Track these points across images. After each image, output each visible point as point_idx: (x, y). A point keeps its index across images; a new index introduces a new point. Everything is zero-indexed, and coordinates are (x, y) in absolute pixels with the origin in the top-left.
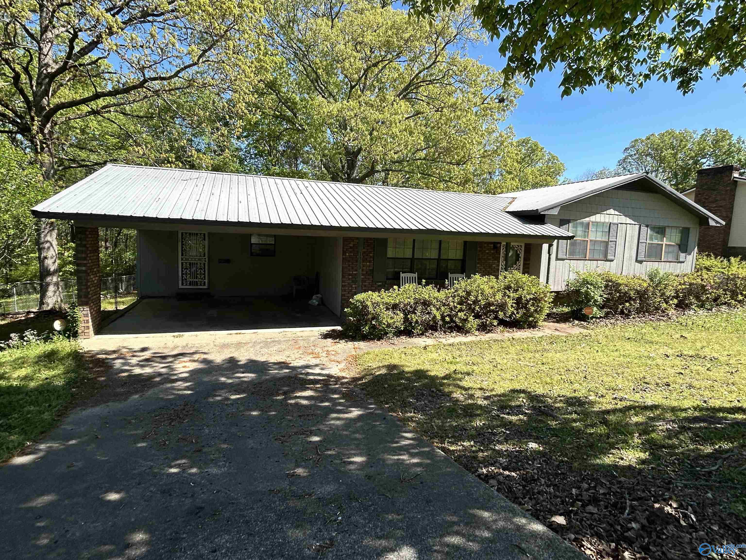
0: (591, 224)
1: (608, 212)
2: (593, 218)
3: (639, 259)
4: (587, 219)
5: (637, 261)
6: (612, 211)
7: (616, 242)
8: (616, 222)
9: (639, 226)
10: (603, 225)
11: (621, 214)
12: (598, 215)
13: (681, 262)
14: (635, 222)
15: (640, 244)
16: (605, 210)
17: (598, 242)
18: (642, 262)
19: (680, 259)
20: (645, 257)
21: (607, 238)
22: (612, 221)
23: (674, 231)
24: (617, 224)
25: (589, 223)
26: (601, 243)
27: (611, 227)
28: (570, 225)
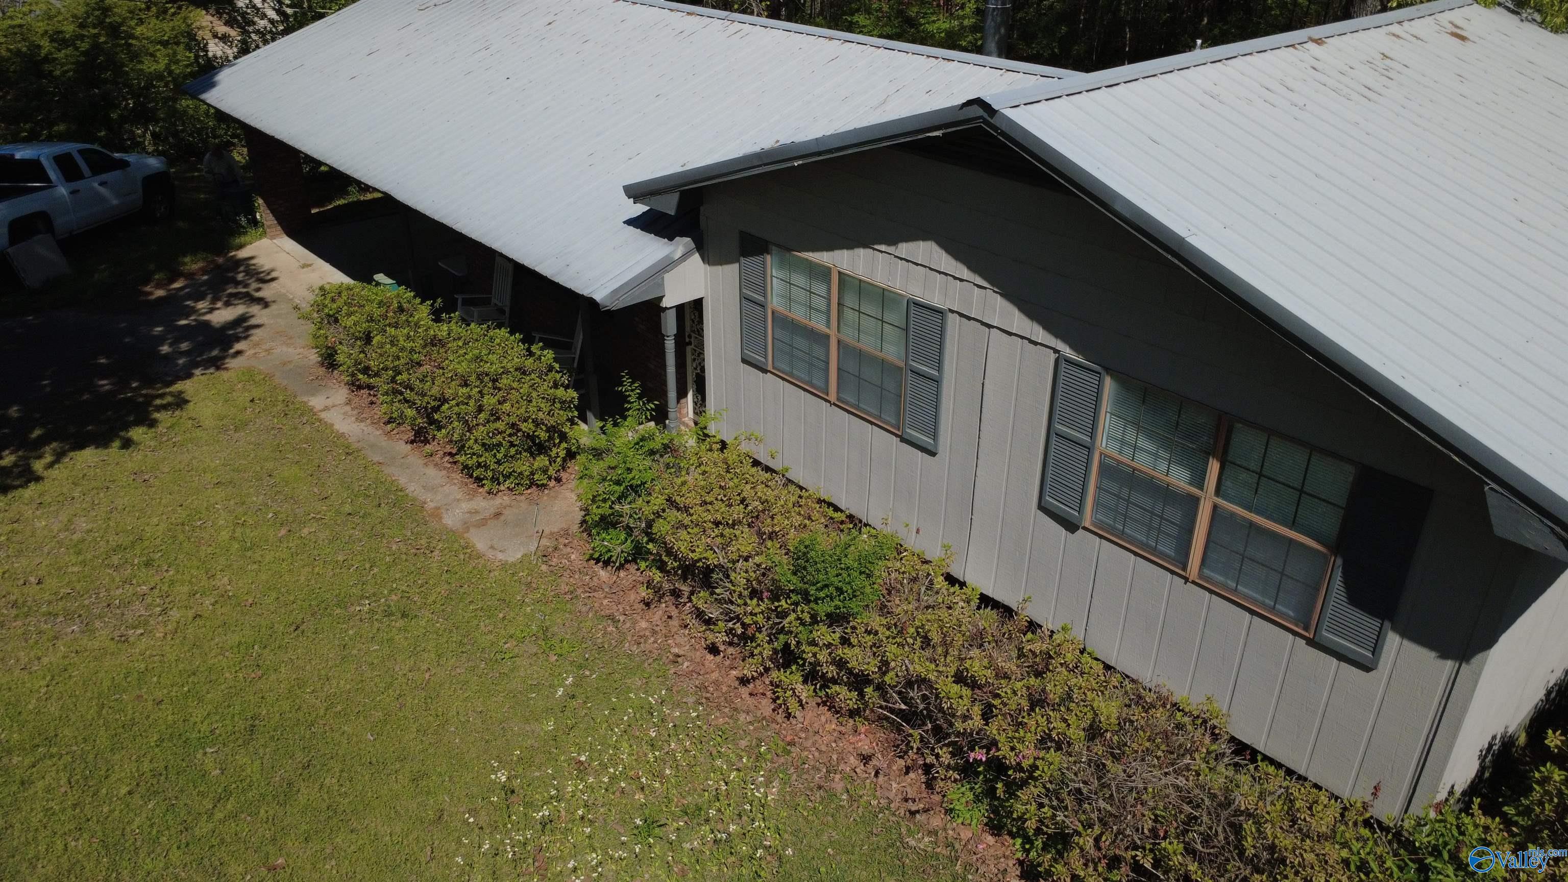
0: (835, 277)
2: (841, 260)
3: (1051, 500)
4: (824, 258)
5: (1042, 506)
7: (937, 381)
8: (936, 301)
9: (1053, 356)
10: (884, 297)
11: (964, 272)
12: (861, 252)
13: (1341, 657)
14: (1040, 334)
15: (1054, 438)
16: (893, 241)
17: (872, 360)
18: (1071, 526)
19: (1327, 635)
20: (1080, 511)
21: (903, 354)
22: (917, 293)
23: (1285, 460)
24: (942, 313)
25: (830, 273)
26: (883, 365)
27: (913, 316)
28: (769, 258)
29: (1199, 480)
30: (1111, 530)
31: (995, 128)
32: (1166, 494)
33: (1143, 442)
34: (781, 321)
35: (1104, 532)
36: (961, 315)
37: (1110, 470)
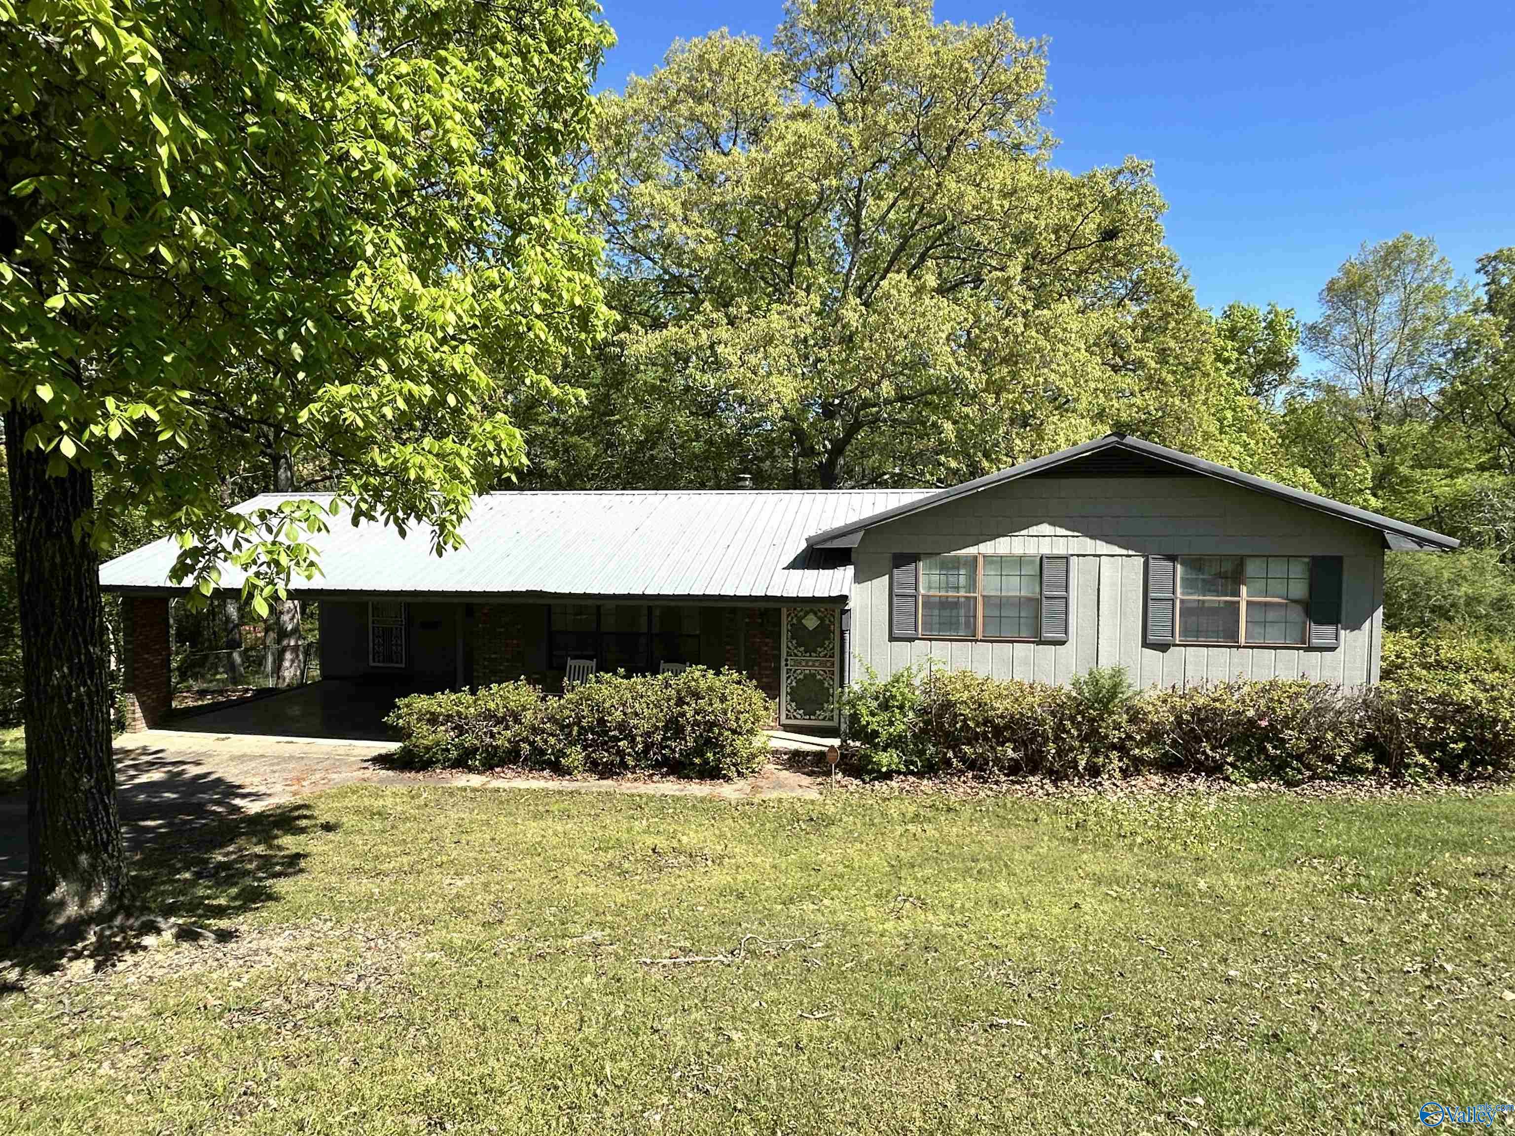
0: (981, 560)
1: (1034, 530)
2: (987, 548)
3: (1151, 638)
4: (972, 550)
5: (1146, 644)
6: (1045, 529)
7: (1066, 599)
8: (1062, 551)
9: (1142, 563)
10: (1020, 560)
11: (1078, 533)
12: (1002, 539)
13: (1322, 650)
14: (1131, 551)
15: (1150, 603)
16: (1025, 528)
17: (1010, 601)
18: (1165, 648)
19: (1315, 642)
20: (1172, 636)
21: (1038, 590)
22: (1045, 550)
23: (1277, 568)
24: (1066, 558)
25: (975, 558)
26: (1020, 602)
27: (1045, 565)
28: (921, 564)
29: (1238, 595)
30: (1188, 639)
31: (1126, 445)
32: (1218, 609)
34: (928, 601)
35: (1186, 643)
36: (1078, 556)
37: (1184, 609)
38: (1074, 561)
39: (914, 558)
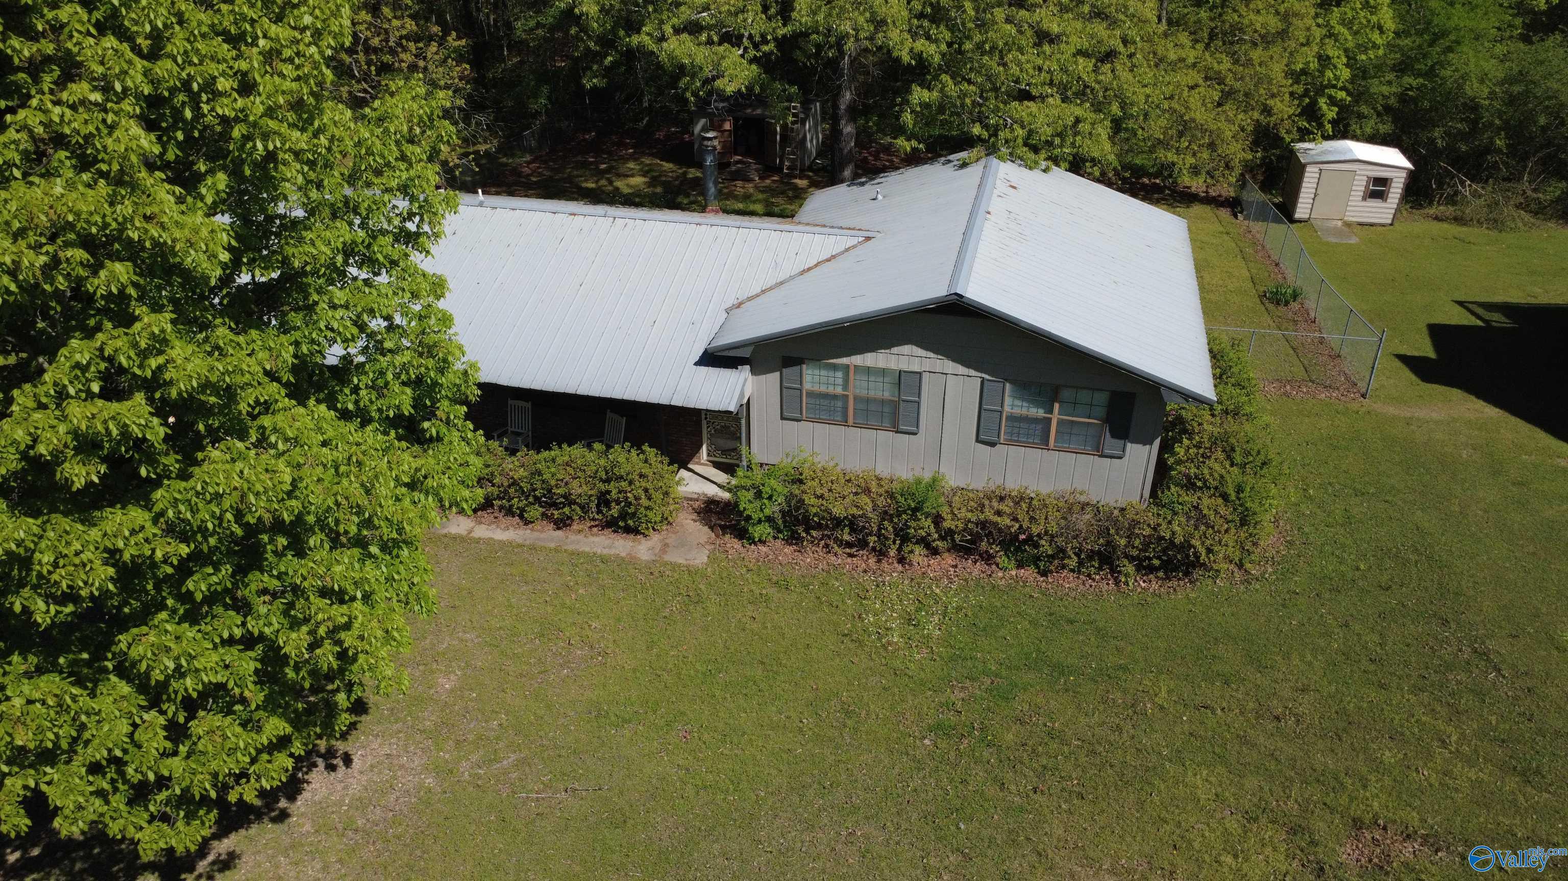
0: (852, 368)
1: (895, 350)
2: (857, 360)
3: (982, 437)
4: (844, 361)
5: (978, 440)
6: (906, 349)
7: (919, 403)
8: (916, 368)
9: (980, 380)
10: (883, 372)
11: (931, 355)
12: (869, 355)
13: (1111, 457)
14: (972, 372)
15: (982, 411)
16: (889, 347)
17: (875, 400)
18: (993, 444)
19: (1107, 451)
20: (999, 437)
21: (897, 393)
22: (904, 367)
23: (1084, 396)
24: (920, 373)
25: (848, 366)
26: (883, 402)
27: (902, 378)
28: (804, 366)
29: (1051, 411)
30: (1011, 440)
31: (962, 303)
32: (1036, 420)
33: (1025, 404)
34: (810, 394)
35: (1009, 443)
36: (930, 372)
37: (1012, 418)
38: (926, 377)
39: (797, 361)
